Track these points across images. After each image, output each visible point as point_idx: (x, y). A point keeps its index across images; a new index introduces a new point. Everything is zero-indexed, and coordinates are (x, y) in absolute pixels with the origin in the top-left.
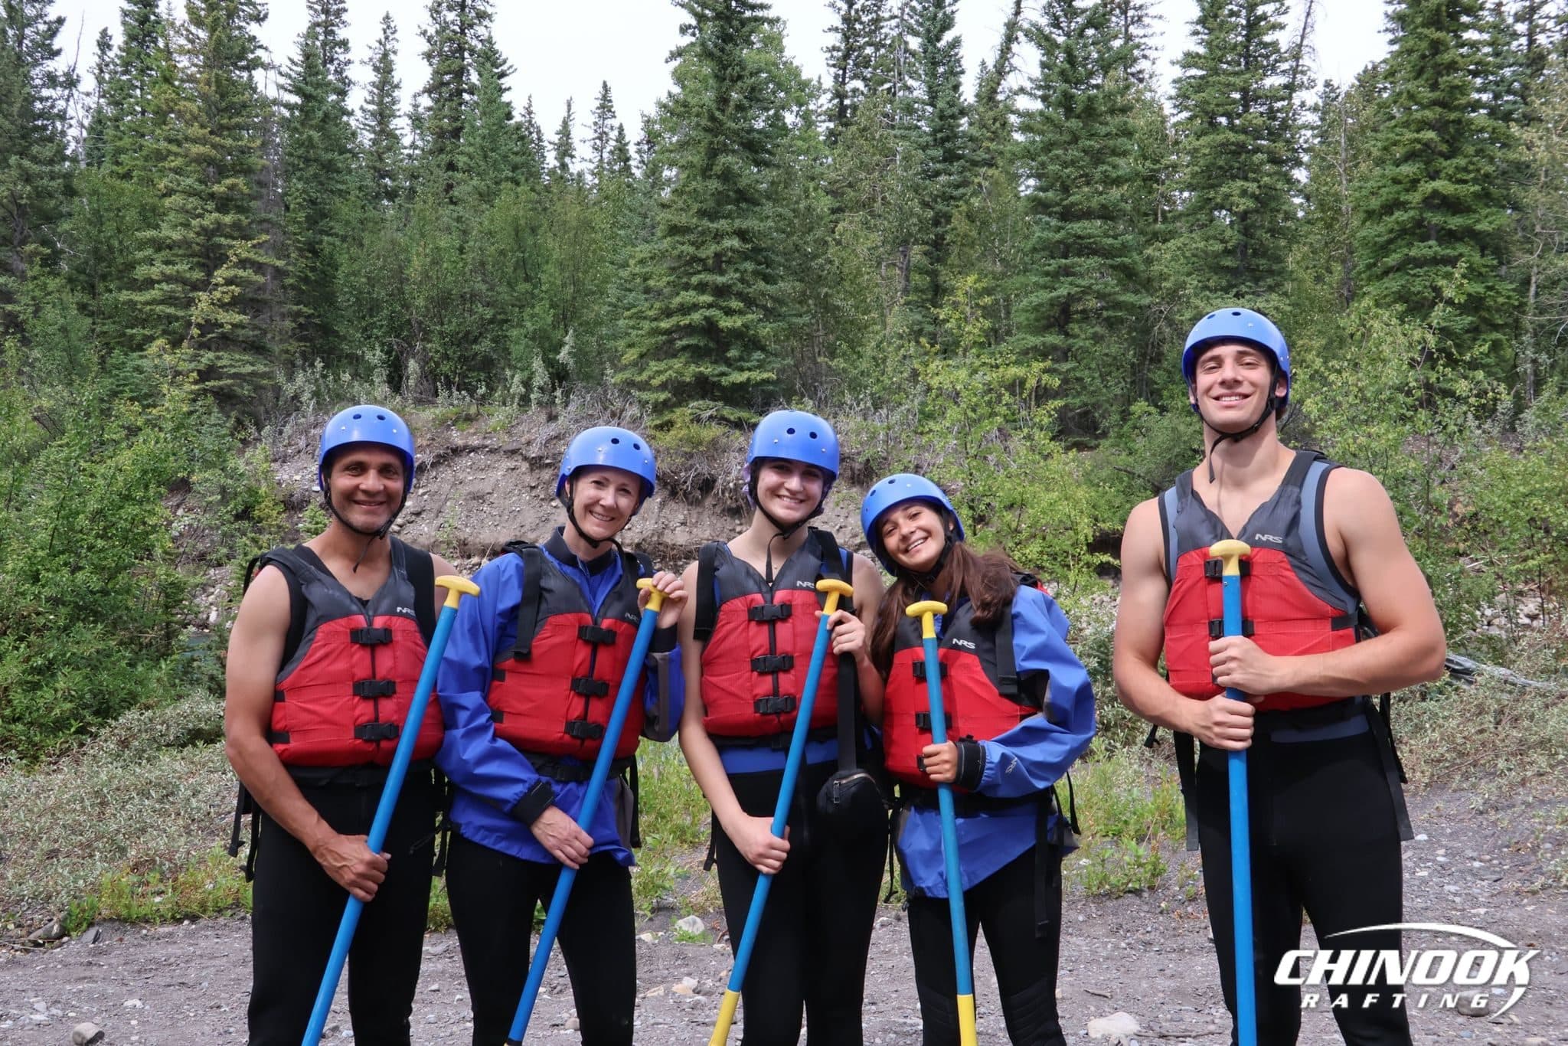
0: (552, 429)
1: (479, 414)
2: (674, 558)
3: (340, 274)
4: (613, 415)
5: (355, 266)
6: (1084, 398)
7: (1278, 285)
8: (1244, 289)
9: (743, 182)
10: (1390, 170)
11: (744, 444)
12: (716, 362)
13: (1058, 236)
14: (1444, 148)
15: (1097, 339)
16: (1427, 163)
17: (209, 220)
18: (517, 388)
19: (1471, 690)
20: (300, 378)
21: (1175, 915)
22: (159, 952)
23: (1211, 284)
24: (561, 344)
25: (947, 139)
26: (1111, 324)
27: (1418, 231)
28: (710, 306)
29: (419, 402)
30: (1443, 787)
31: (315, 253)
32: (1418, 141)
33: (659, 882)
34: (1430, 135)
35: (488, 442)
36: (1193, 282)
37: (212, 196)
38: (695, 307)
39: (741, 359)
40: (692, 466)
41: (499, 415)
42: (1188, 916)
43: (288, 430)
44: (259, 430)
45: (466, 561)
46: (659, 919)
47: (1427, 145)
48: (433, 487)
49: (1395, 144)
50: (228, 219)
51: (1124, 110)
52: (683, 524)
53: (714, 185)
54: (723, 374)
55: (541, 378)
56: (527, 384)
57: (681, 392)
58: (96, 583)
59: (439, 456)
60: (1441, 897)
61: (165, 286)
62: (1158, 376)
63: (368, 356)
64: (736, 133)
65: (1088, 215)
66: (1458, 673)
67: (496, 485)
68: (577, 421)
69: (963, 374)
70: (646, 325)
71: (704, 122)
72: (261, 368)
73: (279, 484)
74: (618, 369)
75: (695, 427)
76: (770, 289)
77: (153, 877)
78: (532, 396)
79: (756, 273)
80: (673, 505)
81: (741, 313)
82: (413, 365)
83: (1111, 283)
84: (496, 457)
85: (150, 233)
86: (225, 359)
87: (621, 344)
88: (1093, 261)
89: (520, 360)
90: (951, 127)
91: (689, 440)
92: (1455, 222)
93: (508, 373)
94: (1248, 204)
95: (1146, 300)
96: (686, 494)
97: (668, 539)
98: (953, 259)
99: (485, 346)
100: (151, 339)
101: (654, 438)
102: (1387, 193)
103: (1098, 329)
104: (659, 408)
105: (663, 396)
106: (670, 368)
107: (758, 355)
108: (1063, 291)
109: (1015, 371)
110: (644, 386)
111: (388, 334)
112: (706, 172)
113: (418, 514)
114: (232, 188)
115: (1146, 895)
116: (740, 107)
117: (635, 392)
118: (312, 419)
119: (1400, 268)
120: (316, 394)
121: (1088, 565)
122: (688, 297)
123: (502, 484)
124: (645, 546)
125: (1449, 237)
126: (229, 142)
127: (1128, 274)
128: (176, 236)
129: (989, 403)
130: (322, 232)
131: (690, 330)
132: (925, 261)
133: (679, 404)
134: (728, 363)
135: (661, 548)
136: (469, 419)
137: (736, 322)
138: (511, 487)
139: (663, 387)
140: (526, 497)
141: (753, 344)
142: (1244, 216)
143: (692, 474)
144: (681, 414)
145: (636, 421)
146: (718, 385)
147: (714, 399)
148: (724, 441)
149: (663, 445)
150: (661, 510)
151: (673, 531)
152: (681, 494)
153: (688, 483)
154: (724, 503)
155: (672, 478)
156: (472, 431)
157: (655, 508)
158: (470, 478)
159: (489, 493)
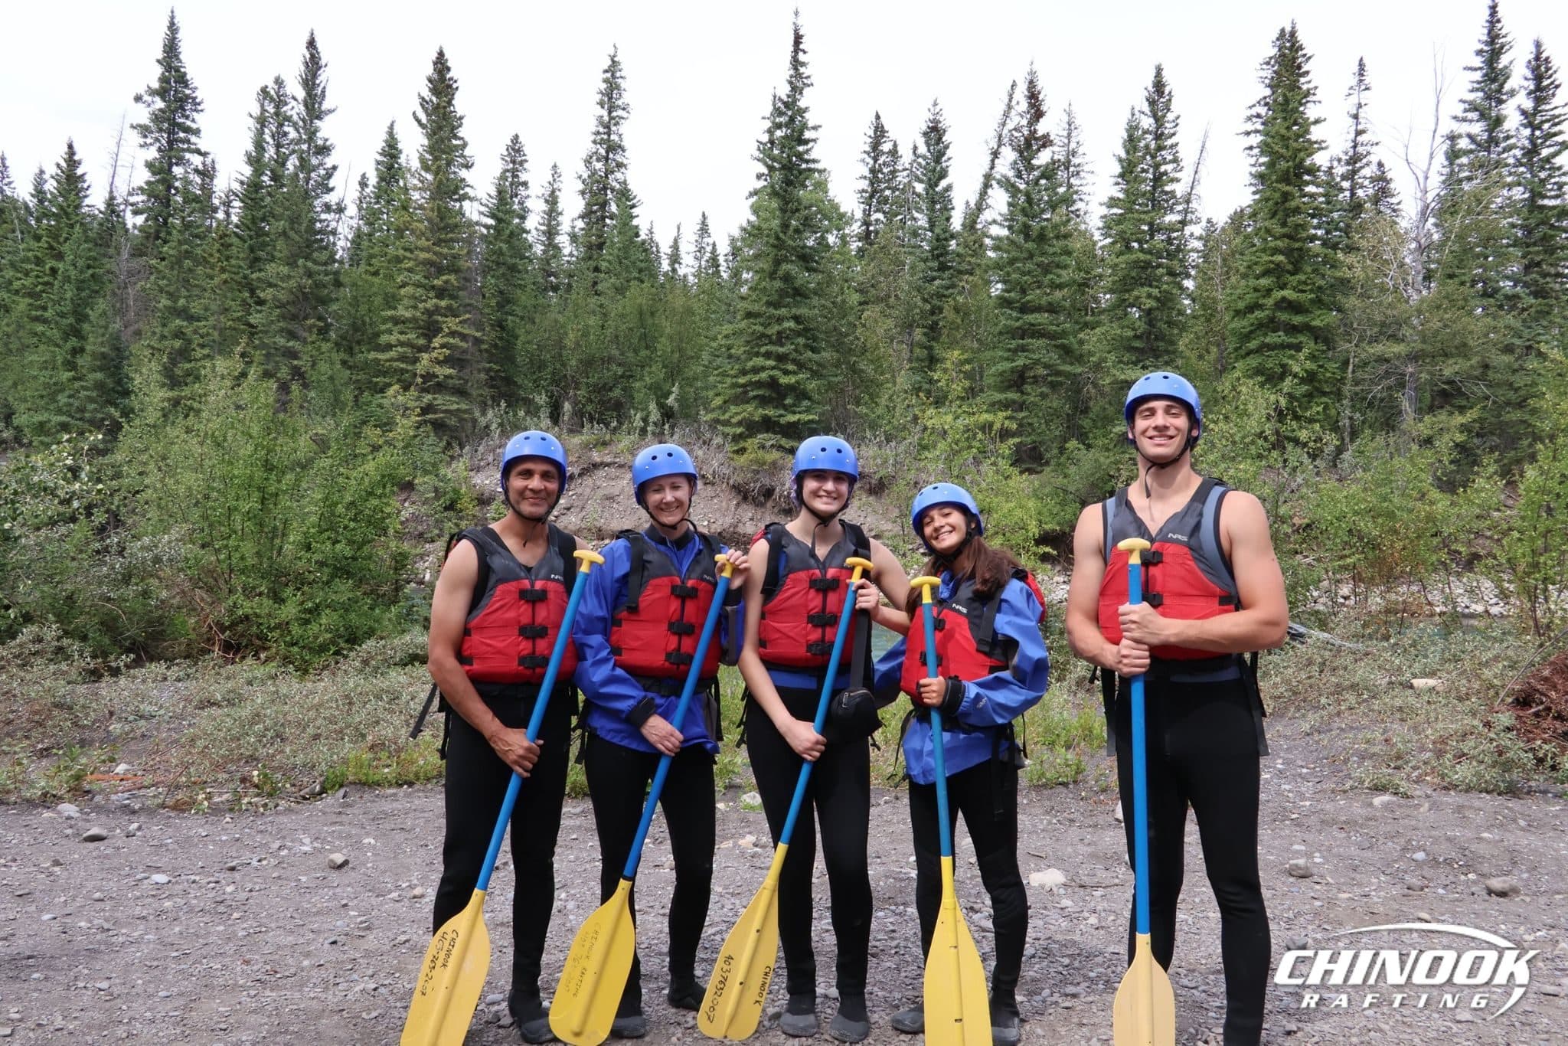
1: (611, 440)
3: (519, 343)
4: (704, 443)
5: (530, 337)
6: (1034, 437)
7: (1172, 361)
8: (1148, 363)
9: (798, 283)
10: (1252, 282)
12: (776, 407)
13: (1018, 324)
14: (1290, 267)
15: (1043, 396)
16: (1278, 278)
17: (430, 304)
18: (638, 423)
19: (1303, 648)
20: (490, 414)
21: (1091, 802)
22: (387, 806)
23: (1125, 359)
24: (670, 393)
25: (941, 255)
26: (1054, 386)
27: (1271, 325)
28: (773, 368)
29: (571, 431)
30: (1282, 716)
31: (502, 328)
32: (1272, 262)
33: (730, 768)
34: (1281, 258)
35: (617, 460)
36: (1112, 357)
37: (433, 287)
38: (763, 369)
39: (794, 405)
40: (758, 480)
41: (625, 441)
42: (1100, 802)
43: (481, 449)
44: (462, 449)
46: (730, 794)
47: (1278, 265)
48: (579, 490)
49: (1256, 264)
50: (443, 303)
51: (1066, 236)
52: (751, 519)
53: (778, 284)
54: (781, 416)
55: (655, 415)
56: (645, 420)
57: (752, 427)
58: (348, 552)
59: (583, 469)
60: (1279, 793)
61: (399, 349)
62: (1086, 423)
63: (537, 399)
64: (794, 248)
65: (1039, 309)
66: (1296, 636)
69: (949, 418)
70: (729, 380)
71: (772, 241)
72: (464, 406)
73: (475, 486)
74: (708, 411)
75: (761, 453)
76: (815, 357)
77: (384, 755)
78: (649, 428)
79: (806, 346)
80: (743, 506)
81: (795, 373)
82: (567, 406)
83: (1053, 357)
85: (390, 313)
86: (440, 400)
87: (711, 393)
88: (1042, 342)
89: (640, 403)
90: (945, 247)
91: (757, 461)
92: (1297, 319)
93: (632, 412)
94: (1150, 303)
95: (1079, 370)
96: (754, 499)
97: (741, 529)
98: (944, 338)
99: (617, 393)
100: (390, 385)
101: (732, 459)
102: (1250, 298)
103: (1044, 389)
104: (737, 438)
105: (739, 430)
106: (745, 411)
107: (806, 403)
108: (1020, 362)
109: (986, 417)
110: (727, 423)
111: (551, 384)
112: (772, 275)
113: (568, 509)
114: (446, 282)
115: (1071, 786)
116: (797, 231)
117: (720, 427)
118: (498, 441)
119: (1258, 351)
120: (501, 425)
121: (1035, 554)
122: (759, 361)
124: (724, 534)
125: (1293, 329)
126: (445, 251)
127: (1066, 351)
128: (408, 314)
129: (968, 439)
130: (507, 313)
131: (759, 384)
132: (924, 339)
133: (750, 436)
134: (785, 407)
135: (735, 536)
136: (605, 444)
137: (792, 379)
139: (740, 424)
141: (804, 395)
142: (1149, 312)
143: (759, 485)
144: (751, 443)
145: (719, 447)
146: (777, 423)
147: (775, 433)
148: (781, 462)
149: (739, 464)
150: (736, 510)
151: (744, 524)
152: (750, 498)
153: (756, 491)
154: (780, 506)
155: (744, 487)
156: (607, 452)
157: (733, 508)
158: (604, 484)
159: (619, 496)
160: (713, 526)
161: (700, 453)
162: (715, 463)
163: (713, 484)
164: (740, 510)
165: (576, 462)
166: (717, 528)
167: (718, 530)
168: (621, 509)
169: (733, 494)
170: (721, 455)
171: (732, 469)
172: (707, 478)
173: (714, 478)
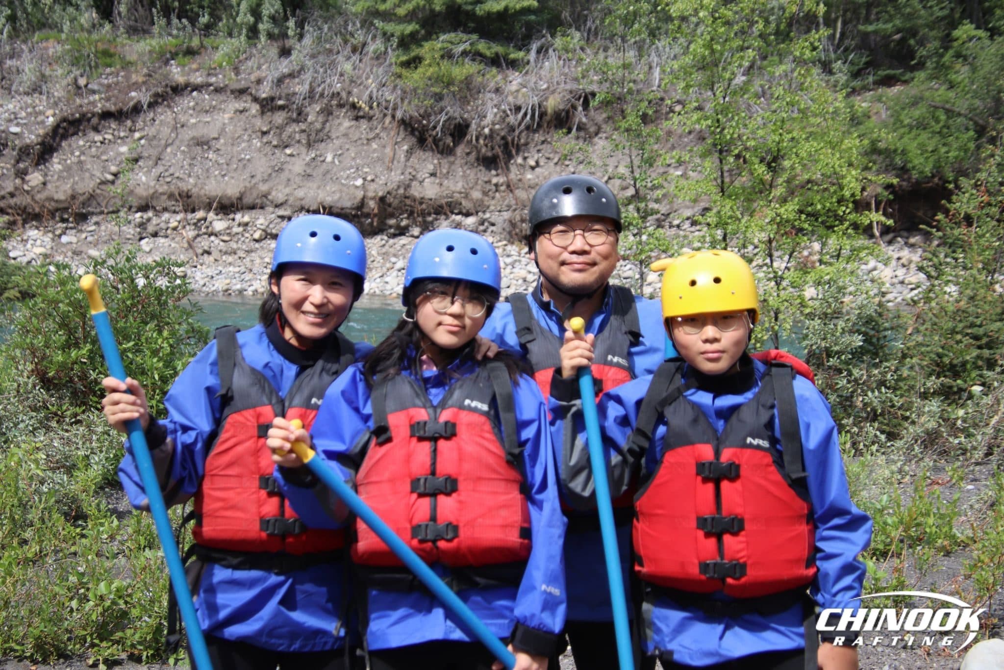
0: (284, 66)
1: (202, 46)
2: (423, 214)
4: (354, 50)
6: (897, 22)
11: (501, 84)
18: (244, 17)
29: (132, 31)
35: (213, 80)
40: (442, 110)
41: (225, 48)
45: (190, 216)
48: (151, 131)
52: (433, 175)
55: (273, 4)
56: (256, 12)
57: (431, 23)
59: (157, 95)
67: (222, 131)
68: (313, 56)
75: (445, 64)
78: (263, 27)
80: (419, 153)
84: (222, 97)
91: (437, 79)
96: (436, 141)
97: (416, 191)
101: (400, 76)
104: (405, 43)
105: (409, 28)
113: (136, 160)
117: (378, 23)
118: (8, 48)
121: (854, 225)
123: (229, 129)
124: (390, 199)
133: (428, 37)
135: (408, 202)
136: (190, 53)
138: (240, 132)
139: (411, 16)
140: (257, 143)
143: (443, 118)
144: (429, 49)
145: (379, 56)
146: (472, 15)
147: (467, 31)
148: (480, 79)
149: (410, 84)
150: (408, 160)
151: (421, 182)
152: (430, 140)
153: (439, 129)
154: (479, 152)
155: (420, 122)
156: (194, 66)
157: (403, 159)
158: (193, 121)
159: (215, 139)
160: (372, 187)
162: (372, 85)
163: (370, 118)
164: (413, 160)
165: (144, 83)
166: (377, 189)
167: (380, 194)
168: (222, 161)
169: (402, 134)
170: (381, 70)
171: (399, 92)
172: (360, 108)
173: (371, 108)
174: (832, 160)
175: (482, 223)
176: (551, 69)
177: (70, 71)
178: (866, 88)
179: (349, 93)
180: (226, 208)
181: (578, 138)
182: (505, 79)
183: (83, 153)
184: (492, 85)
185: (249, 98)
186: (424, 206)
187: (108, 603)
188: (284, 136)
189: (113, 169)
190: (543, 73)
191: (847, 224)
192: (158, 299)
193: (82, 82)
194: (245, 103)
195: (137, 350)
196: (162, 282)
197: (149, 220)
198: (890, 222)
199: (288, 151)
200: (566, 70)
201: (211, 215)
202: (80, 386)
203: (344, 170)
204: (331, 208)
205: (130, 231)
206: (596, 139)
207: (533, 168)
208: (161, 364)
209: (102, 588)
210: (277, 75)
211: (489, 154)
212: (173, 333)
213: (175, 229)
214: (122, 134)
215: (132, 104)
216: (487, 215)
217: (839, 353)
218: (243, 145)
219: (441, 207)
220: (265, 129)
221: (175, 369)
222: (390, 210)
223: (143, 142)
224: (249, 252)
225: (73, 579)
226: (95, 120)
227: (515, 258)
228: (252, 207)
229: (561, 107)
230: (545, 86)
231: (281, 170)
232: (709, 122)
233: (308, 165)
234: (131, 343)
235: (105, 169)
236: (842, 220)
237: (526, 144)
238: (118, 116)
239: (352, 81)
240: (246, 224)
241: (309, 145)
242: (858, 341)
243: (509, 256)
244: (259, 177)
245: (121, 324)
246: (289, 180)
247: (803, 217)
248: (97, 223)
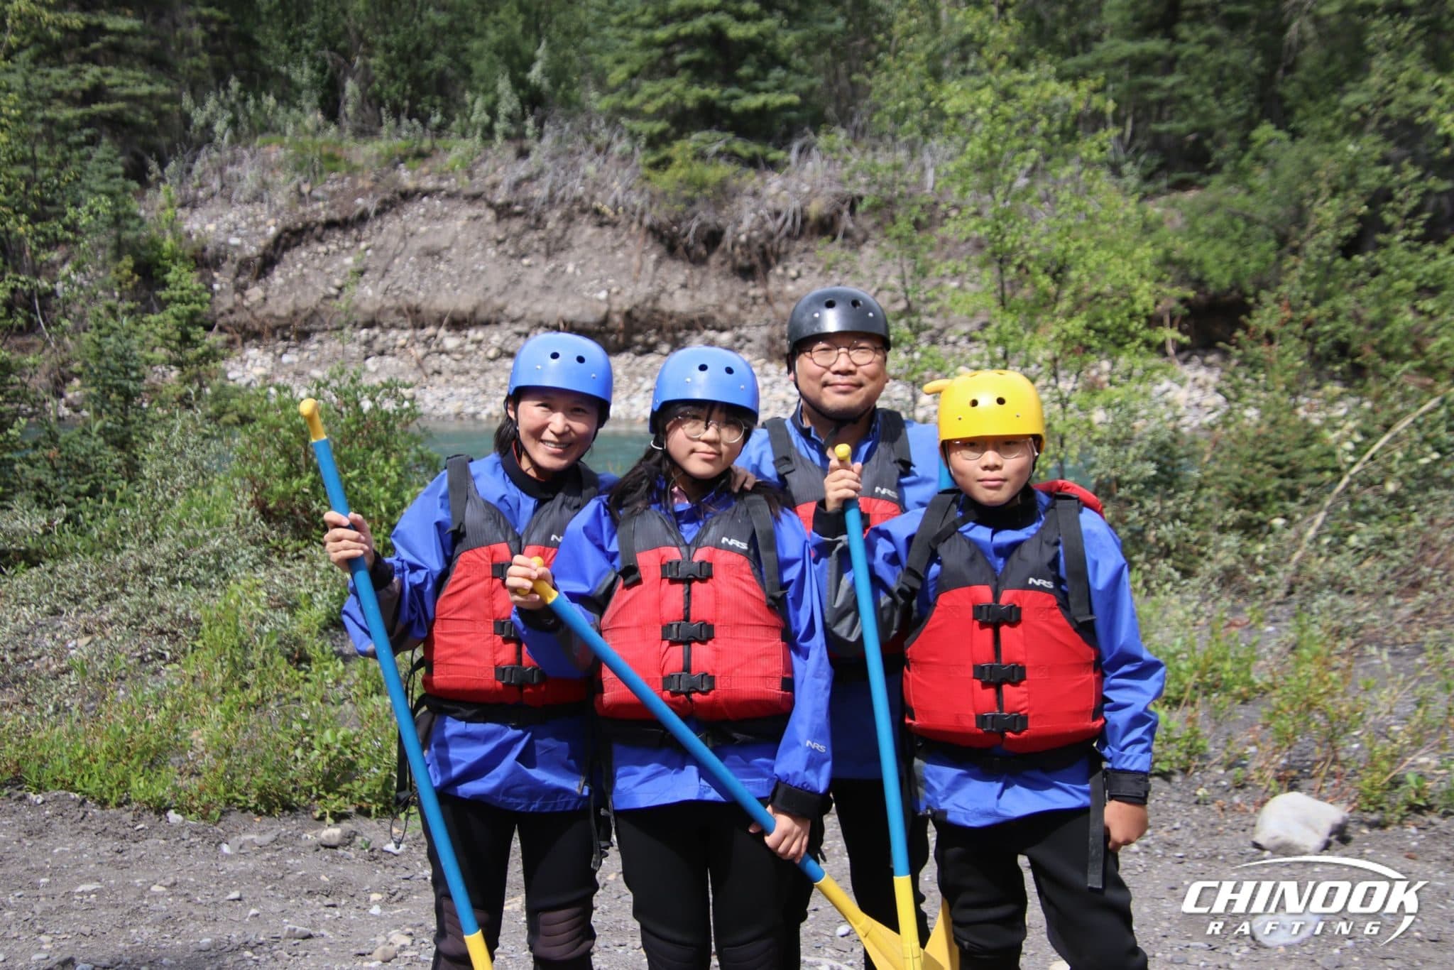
0: (522, 169)
1: (433, 148)
2: (674, 330)
4: (598, 150)
6: (1192, 121)
11: (759, 187)
12: (724, 83)
15: (1213, 43)
18: (479, 116)
20: (211, 103)
21: (1213, 807)
24: (533, 59)
26: (1233, 22)
28: (717, 9)
29: (359, 133)
35: (445, 184)
39: (755, 77)
40: (693, 216)
41: (458, 149)
42: (1234, 808)
43: (198, 167)
44: (163, 164)
45: (419, 333)
48: (378, 241)
52: (684, 286)
54: (734, 98)
55: (509, 103)
56: (492, 111)
57: (682, 120)
59: (384, 202)
63: (296, 74)
67: (454, 240)
68: (553, 158)
69: (987, 95)
70: (638, 35)
72: (162, 89)
73: (189, 235)
74: (604, 91)
75: (698, 166)
78: (499, 126)
80: (669, 264)
81: (757, 18)
82: (351, 87)
84: (454, 203)
86: (114, 76)
87: (608, 59)
89: (482, 79)
91: (688, 182)
93: (468, 97)
96: (687, 250)
97: (665, 305)
99: (440, 61)
101: (647, 179)
103: (1214, 30)
104: (654, 142)
105: (658, 126)
106: (668, 90)
107: (777, 72)
110: (634, 114)
111: (320, 46)
113: (362, 273)
115: (1177, 779)
117: (624, 121)
118: (228, 154)
120: (234, 123)
121: (1146, 343)
123: (461, 237)
124: (637, 314)
131: (692, 41)
133: (679, 136)
134: (740, 83)
135: (657, 316)
136: (421, 155)
139: (660, 114)
140: (492, 252)
141: (771, 58)
143: (695, 224)
144: (681, 149)
145: (625, 158)
146: (727, 112)
147: (722, 129)
148: (735, 182)
149: (659, 188)
150: (656, 269)
151: (671, 294)
152: (680, 249)
153: (690, 235)
154: (734, 261)
155: (670, 229)
156: (425, 170)
157: (650, 266)
158: (423, 229)
159: (448, 248)
160: (617, 300)
161: (591, 169)
162: (617, 187)
163: (615, 225)
164: (663, 270)
165: (372, 189)
166: (623, 303)
167: (626, 307)
168: (454, 272)
169: (650, 242)
170: (627, 172)
171: (647, 196)
172: (603, 215)
173: (616, 213)
174: (1122, 271)
175: (738, 339)
176: (814, 171)
177: (292, 178)
178: (1158, 193)
179: (593, 198)
180: (458, 323)
181: (843, 246)
182: (763, 180)
183: (305, 265)
184: (749, 188)
185: (484, 204)
186: (674, 321)
187: (334, 753)
188: (522, 244)
189: (338, 282)
190: (806, 174)
191: (1138, 341)
192: (385, 423)
193: (306, 189)
194: (479, 209)
195: (363, 479)
196: (389, 406)
197: (375, 337)
198: (1186, 339)
199: (526, 261)
200: (831, 171)
201: (442, 332)
202: (302, 518)
203: (587, 281)
204: (572, 323)
205: (355, 349)
206: (864, 248)
207: (794, 279)
208: (388, 495)
209: (328, 736)
210: (514, 178)
211: (746, 264)
212: (401, 461)
213: (403, 347)
214: (347, 244)
215: (357, 212)
216: (744, 331)
217: (1130, 483)
218: (477, 255)
219: (693, 321)
220: (500, 237)
221: (402, 500)
222: (636, 325)
223: (369, 252)
224: (483, 371)
225: (297, 726)
226: (318, 230)
227: (775, 377)
228: (486, 323)
229: (826, 211)
230: (807, 189)
231: (517, 282)
232: (988, 229)
233: (547, 276)
234: (356, 472)
235: (329, 283)
236: (1133, 336)
237: (787, 253)
238: (343, 225)
239: (595, 185)
240: (479, 342)
241: (549, 255)
242: (1150, 470)
243: (767, 375)
244: (493, 290)
245: (345, 451)
246: (526, 293)
247: (1092, 333)
248: (320, 342)
